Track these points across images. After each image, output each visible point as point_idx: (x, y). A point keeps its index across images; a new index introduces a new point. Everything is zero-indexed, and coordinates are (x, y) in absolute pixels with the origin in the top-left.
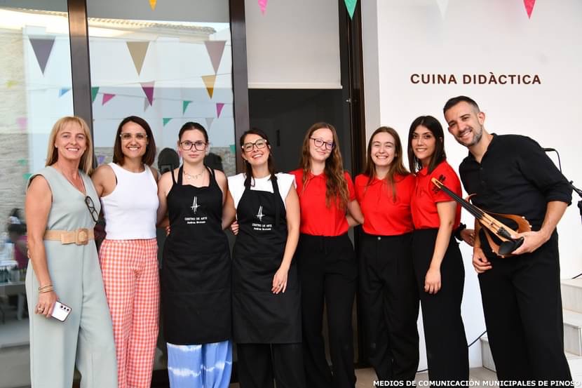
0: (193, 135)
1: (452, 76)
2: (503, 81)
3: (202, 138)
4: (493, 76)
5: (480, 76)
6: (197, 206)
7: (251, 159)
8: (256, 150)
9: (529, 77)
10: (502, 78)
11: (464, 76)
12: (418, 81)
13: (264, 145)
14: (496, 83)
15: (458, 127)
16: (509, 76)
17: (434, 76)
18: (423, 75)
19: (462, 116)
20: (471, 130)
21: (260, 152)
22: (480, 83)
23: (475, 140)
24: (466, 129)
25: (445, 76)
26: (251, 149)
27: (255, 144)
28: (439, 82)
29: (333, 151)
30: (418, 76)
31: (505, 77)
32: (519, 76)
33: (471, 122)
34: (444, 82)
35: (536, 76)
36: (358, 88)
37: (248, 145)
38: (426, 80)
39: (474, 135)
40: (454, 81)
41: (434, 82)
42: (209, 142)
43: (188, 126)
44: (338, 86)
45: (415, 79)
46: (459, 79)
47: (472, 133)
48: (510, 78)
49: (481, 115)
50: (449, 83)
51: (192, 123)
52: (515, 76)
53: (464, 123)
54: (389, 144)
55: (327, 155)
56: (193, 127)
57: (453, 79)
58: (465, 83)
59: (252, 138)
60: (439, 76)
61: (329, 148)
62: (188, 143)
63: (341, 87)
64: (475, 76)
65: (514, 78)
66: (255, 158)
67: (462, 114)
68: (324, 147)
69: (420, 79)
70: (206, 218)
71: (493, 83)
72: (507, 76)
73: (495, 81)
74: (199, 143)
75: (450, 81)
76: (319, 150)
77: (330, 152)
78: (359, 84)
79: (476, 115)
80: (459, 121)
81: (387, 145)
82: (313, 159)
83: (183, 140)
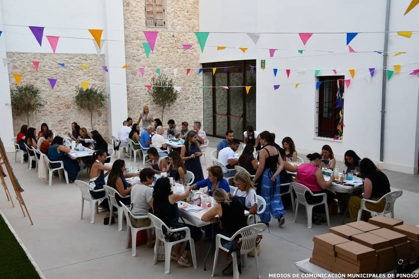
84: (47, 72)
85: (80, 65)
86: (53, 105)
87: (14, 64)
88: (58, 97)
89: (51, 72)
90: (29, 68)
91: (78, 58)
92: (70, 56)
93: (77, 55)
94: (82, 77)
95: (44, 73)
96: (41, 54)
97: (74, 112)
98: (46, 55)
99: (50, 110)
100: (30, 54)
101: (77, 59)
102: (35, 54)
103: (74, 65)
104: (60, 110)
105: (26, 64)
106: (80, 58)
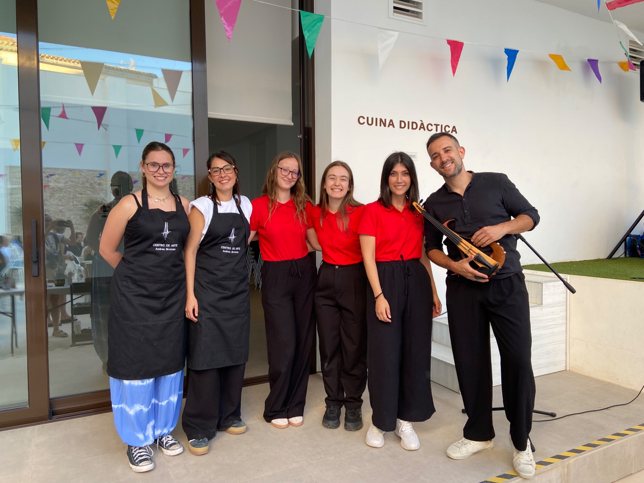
0: (159, 156)
1: (391, 121)
2: (430, 129)
3: (169, 160)
4: (422, 124)
5: (413, 123)
6: (168, 232)
7: (218, 183)
8: (223, 176)
9: (449, 127)
10: (430, 126)
11: (401, 122)
12: (364, 123)
13: (232, 170)
14: (425, 130)
15: (441, 159)
16: (435, 125)
17: (376, 119)
18: (368, 118)
19: (445, 149)
20: (453, 161)
21: (227, 178)
22: (413, 128)
23: (457, 171)
24: (448, 160)
25: (385, 120)
26: (218, 173)
27: (222, 169)
28: (380, 125)
29: (298, 180)
30: (364, 118)
31: (432, 125)
32: (442, 126)
33: (453, 154)
34: (385, 125)
35: (454, 127)
36: (310, 126)
37: (216, 170)
38: (370, 122)
39: (456, 166)
40: (393, 125)
41: (376, 125)
42: (176, 164)
43: (152, 147)
44: (289, 122)
45: (362, 120)
46: (397, 124)
47: (453, 165)
48: (435, 126)
49: (462, 150)
50: (389, 126)
51: (157, 143)
52: (439, 125)
53: (446, 155)
54: (344, 178)
55: (293, 184)
56: (160, 148)
57: (391, 123)
58: (401, 127)
59: (219, 163)
60: (381, 120)
61: (295, 176)
62: (154, 164)
63: (293, 124)
64: (409, 122)
65: (438, 126)
66: (222, 183)
67: (444, 146)
68: (290, 177)
69: (365, 120)
70: (176, 245)
71: (422, 129)
72: (433, 125)
73: (424, 128)
74: (166, 165)
75: (389, 125)
76: (285, 179)
77: (296, 180)
78: (311, 123)
79: (457, 149)
80: (442, 152)
81: (342, 178)
82: (280, 188)
83: (147, 161)
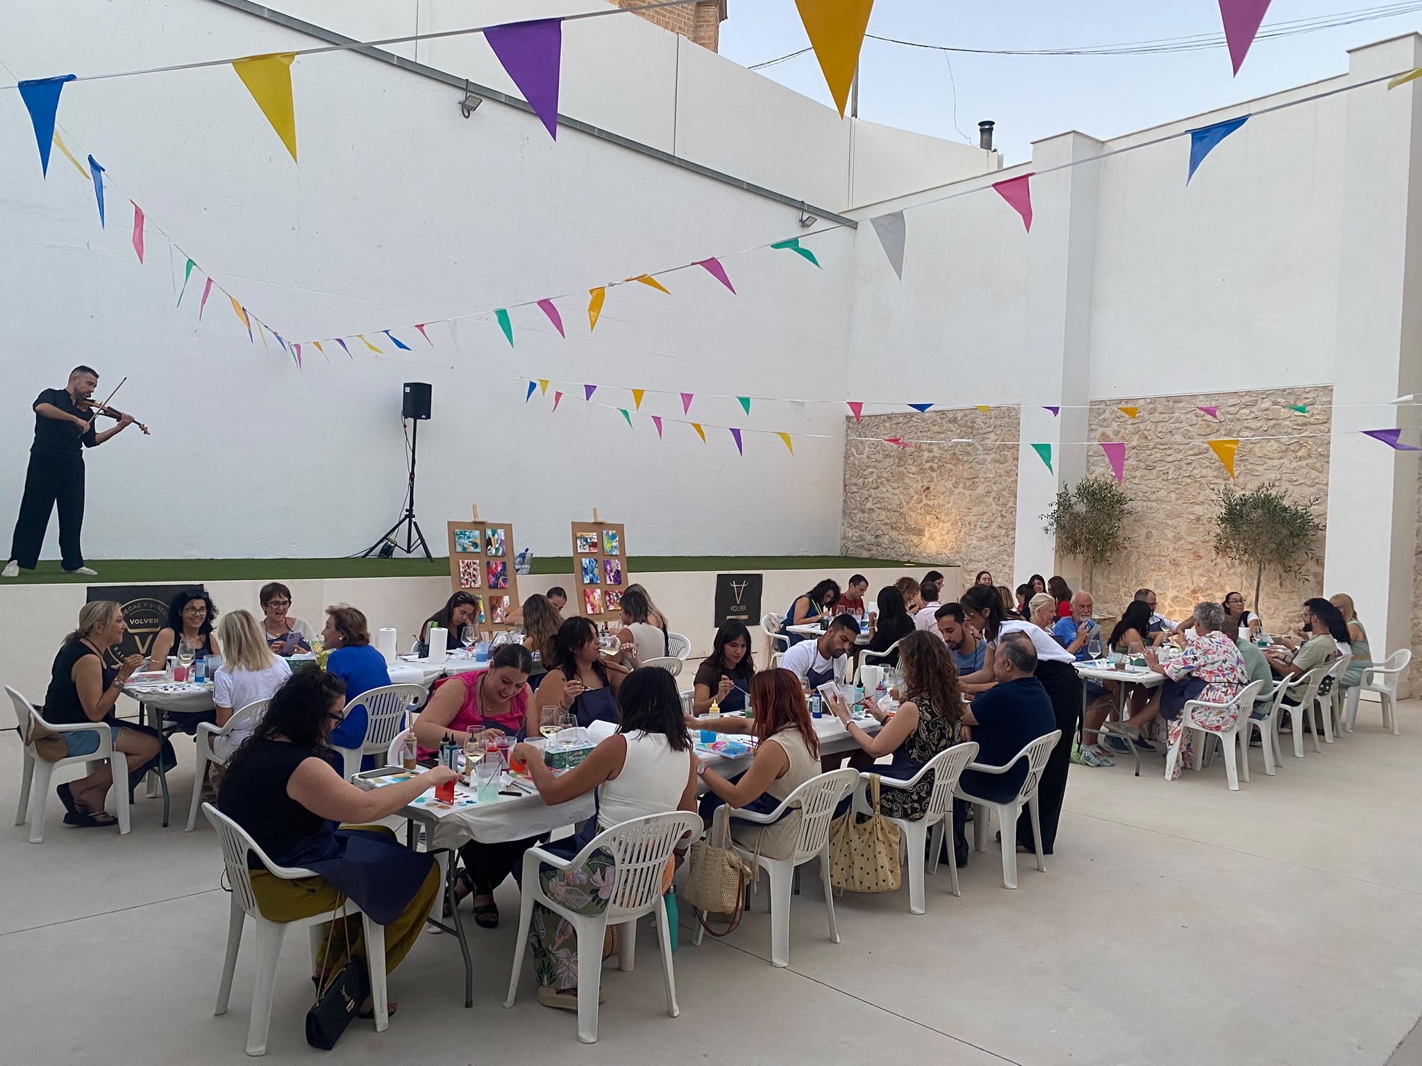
84: (1176, 447)
85: (1273, 422)
86: (1182, 542)
87: (1103, 429)
88: (1198, 519)
89: (1187, 447)
90: (1136, 437)
91: (1267, 404)
92: (1247, 398)
93: (1266, 394)
94: (1276, 462)
95: (1168, 452)
96: (1168, 398)
97: (1239, 570)
98: (1181, 402)
99: (1174, 555)
100: (1142, 402)
101: (1263, 406)
102: (1154, 400)
103: (1254, 424)
104: (1200, 557)
105: (1130, 428)
106: (1275, 403)
